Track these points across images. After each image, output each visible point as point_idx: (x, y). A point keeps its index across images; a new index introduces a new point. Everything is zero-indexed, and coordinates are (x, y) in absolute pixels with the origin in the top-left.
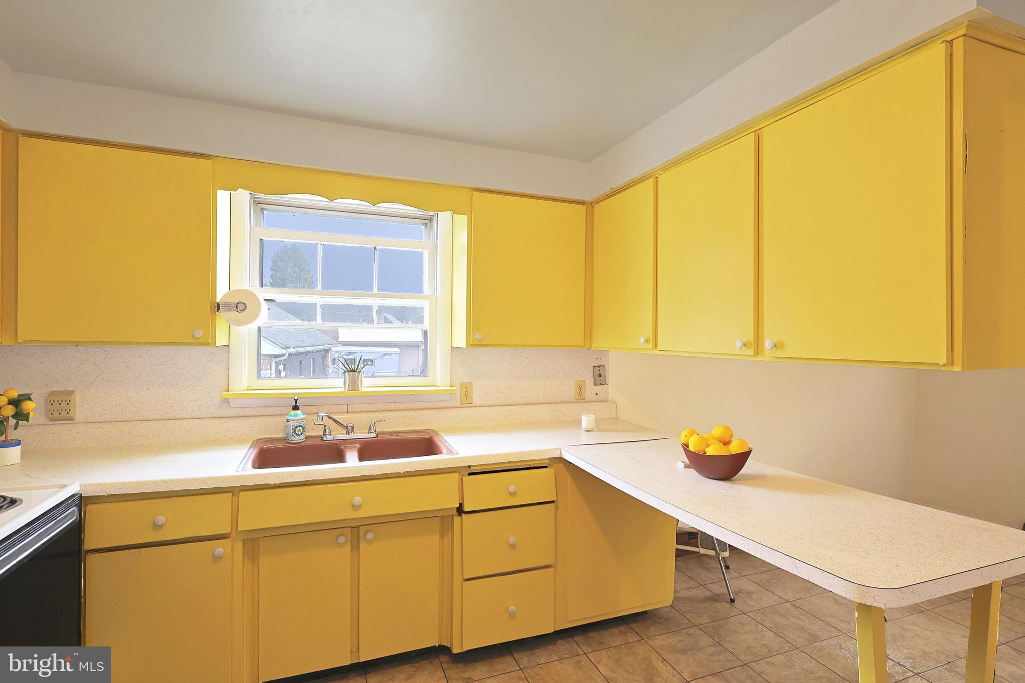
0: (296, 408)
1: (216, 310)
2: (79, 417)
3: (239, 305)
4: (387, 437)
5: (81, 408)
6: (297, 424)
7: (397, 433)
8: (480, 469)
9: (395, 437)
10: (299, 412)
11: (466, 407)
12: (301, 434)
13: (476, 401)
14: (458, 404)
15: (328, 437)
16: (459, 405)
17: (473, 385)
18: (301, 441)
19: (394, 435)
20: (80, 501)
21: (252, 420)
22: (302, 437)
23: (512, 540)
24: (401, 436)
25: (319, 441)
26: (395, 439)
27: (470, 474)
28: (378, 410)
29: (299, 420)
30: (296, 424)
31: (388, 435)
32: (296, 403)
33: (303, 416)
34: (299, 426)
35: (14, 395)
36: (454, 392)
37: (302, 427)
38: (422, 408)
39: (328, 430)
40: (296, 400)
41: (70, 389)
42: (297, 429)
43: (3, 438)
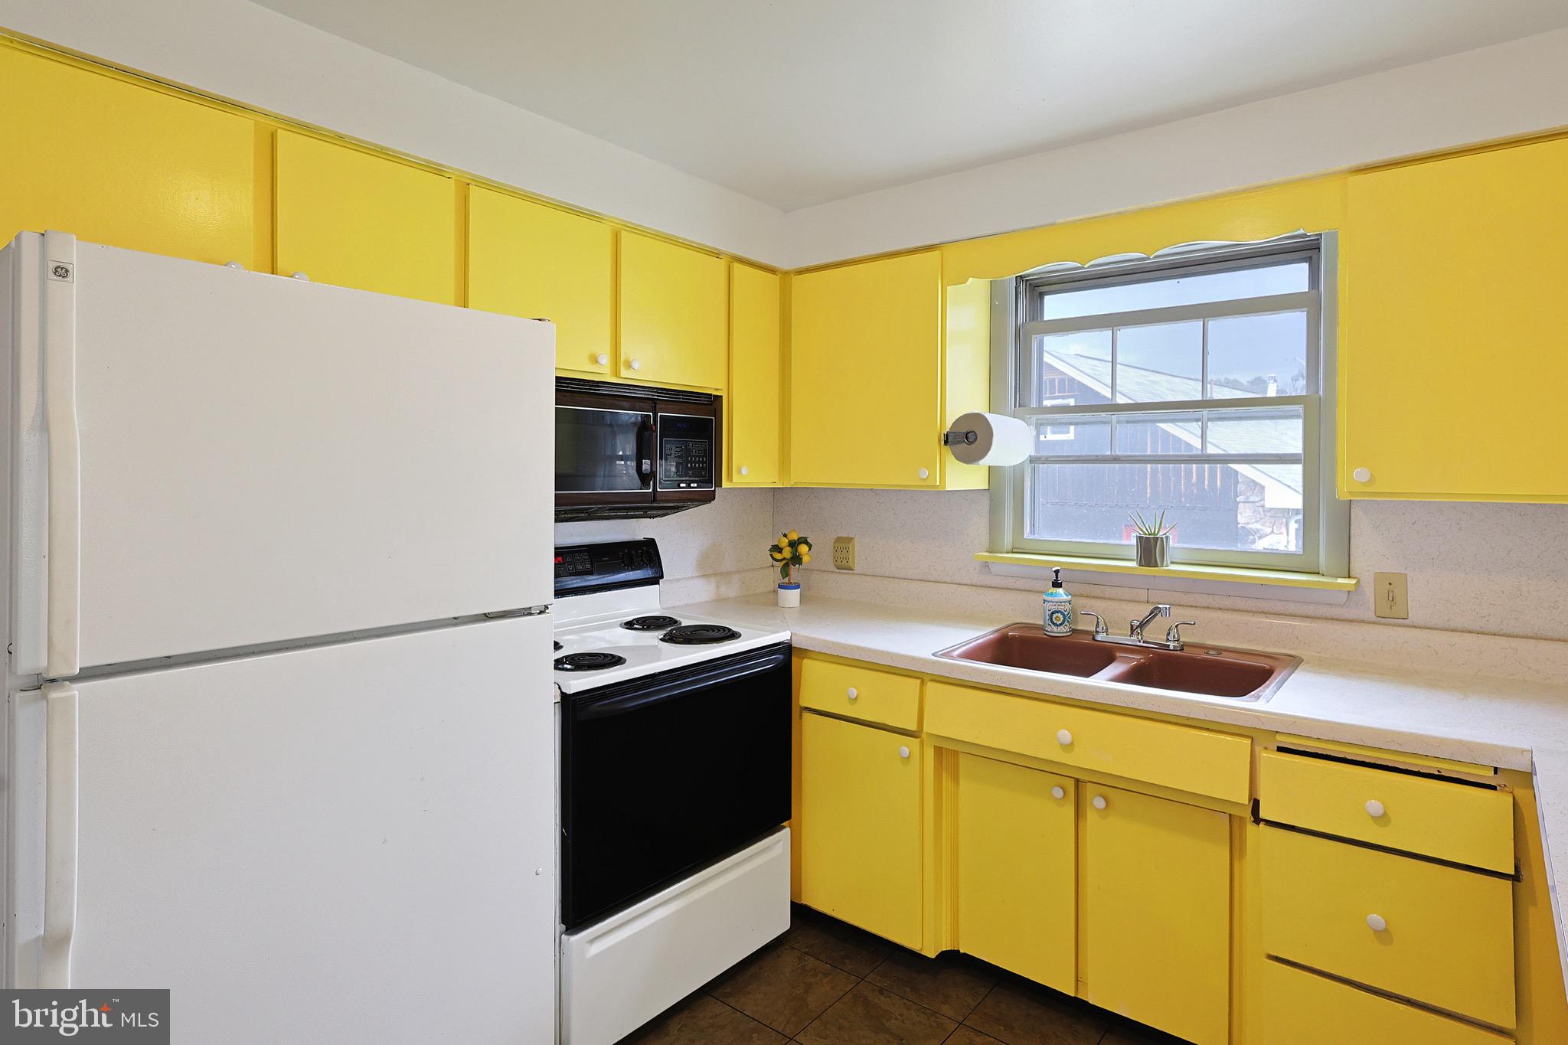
0: (1057, 584)
1: (943, 442)
2: (858, 569)
3: (969, 435)
4: (1200, 655)
5: (860, 559)
6: (1055, 608)
7: (1220, 650)
8: (1307, 746)
9: (1212, 656)
10: (1060, 591)
11: (1390, 625)
12: (1061, 624)
13: (1415, 614)
14: (1370, 615)
15: (1099, 637)
16: (1373, 618)
17: (1409, 580)
18: (1062, 635)
19: (1211, 652)
20: (786, 650)
21: (1013, 595)
22: (1062, 629)
23: (1376, 919)
24: (1226, 658)
25: (1087, 640)
26: (1212, 661)
27: (1280, 749)
28: (1199, 605)
29: (1057, 602)
30: (1053, 607)
31: (1201, 651)
32: (1057, 577)
33: (1065, 597)
34: (1057, 612)
35: (794, 537)
36: (1352, 589)
37: (1062, 614)
38: (1287, 612)
39: (1104, 625)
40: (1057, 572)
41: (851, 536)
42: (1054, 616)
43: (786, 580)
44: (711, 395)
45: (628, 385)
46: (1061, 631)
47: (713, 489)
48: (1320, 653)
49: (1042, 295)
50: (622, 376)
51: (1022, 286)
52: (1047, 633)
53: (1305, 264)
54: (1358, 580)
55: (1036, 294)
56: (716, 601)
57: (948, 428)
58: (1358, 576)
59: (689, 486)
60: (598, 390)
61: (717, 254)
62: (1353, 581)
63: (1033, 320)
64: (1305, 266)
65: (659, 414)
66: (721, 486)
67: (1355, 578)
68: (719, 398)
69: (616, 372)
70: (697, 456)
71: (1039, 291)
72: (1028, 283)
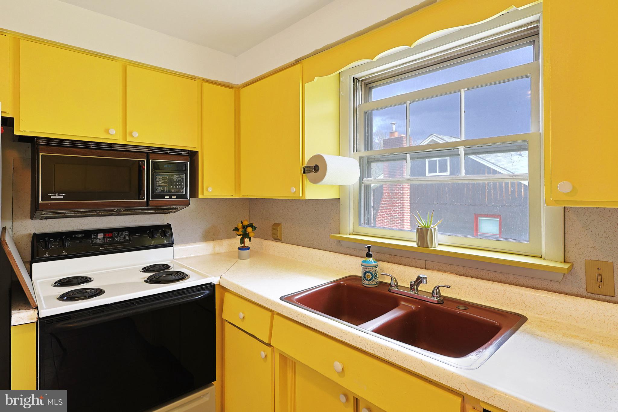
0: (369, 255)
1: (302, 172)
2: (283, 239)
3: (315, 167)
4: (453, 308)
5: (284, 235)
6: (367, 270)
7: (468, 306)
9: (461, 311)
10: (371, 259)
11: (599, 300)
12: (370, 280)
14: (582, 290)
15: (394, 290)
16: (585, 293)
17: (615, 267)
18: (371, 286)
21: (352, 259)
22: (371, 282)
24: (470, 313)
25: (385, 291)
29: (368, 266)
31: (455, 306)
32: (369, 251)
33: (373, 263)
34: (368, 272)
35: (246, 223)
36: (566, 272)
37: (371, 273)
38: (517, 283)
39: (395, 282)
40: (369, 248)
41: (280, 223)
42: (366, 274)
43: (243, 245)
44: (188, 150)
45: (132, 145)
46: (370, 284)
47: (188, 199)
48: (541, 315)
49: (371, 88)
50: (128, 141)
51: (359, 85)
52: (363, 284)
53: (531, 46)
54: (572, 264)
55: (367, 88)
56: (212, 254)
57: (306, 164)
58: (572, 261)
59: (170, 198)
60: (112, 148)
61: (194, 78)
62: (566, 266)
63: (366, 102)
64: (531, 47)
65: (151, 160)
66: (198, 198)
67: (570, 263)
68: (197, 152)
69: (125, 139)
70: (177, 182)
71: (369, 87)
72: (363, 82)
